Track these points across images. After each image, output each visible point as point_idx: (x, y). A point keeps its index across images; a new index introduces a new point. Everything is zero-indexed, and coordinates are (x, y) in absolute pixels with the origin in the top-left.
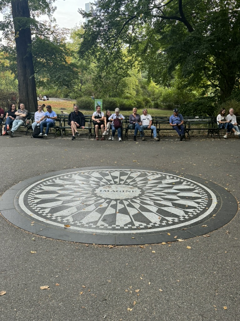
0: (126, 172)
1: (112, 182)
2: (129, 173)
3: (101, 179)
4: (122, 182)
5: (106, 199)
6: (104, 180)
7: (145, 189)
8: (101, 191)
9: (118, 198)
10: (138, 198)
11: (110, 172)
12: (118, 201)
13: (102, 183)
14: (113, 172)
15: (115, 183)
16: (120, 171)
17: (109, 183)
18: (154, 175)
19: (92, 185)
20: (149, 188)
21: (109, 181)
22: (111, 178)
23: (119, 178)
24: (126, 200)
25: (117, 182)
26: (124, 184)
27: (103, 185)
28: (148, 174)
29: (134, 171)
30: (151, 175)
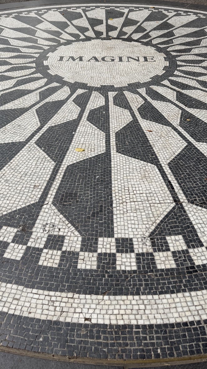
0: (118, 9)
1: (90, 34)
2: (126, 11)
3: (63, 26)
4: (114, 34)
5: (74, 87)
6: (71, 29)
7: (174, 51)
8: (61, 58)
9: (108, 83)
10: (166, 82)
11: (85, 11)
12: (111, 95)
13: (65, 36)
14: (92, 9)
15: (98, 35)
16: (106, 7)
17: (82, 37)
18: (180, 15)
19: (40, 41)
20: (183, 47)
21: (83, 30)
22: (86, 24)
23: (104, 22)
24: (133, 87)
25: (102, 33)
26: (118, 38)
27: (69, 42)
28: (166, 12)
29: (136, 7)
30: (174, 16)
